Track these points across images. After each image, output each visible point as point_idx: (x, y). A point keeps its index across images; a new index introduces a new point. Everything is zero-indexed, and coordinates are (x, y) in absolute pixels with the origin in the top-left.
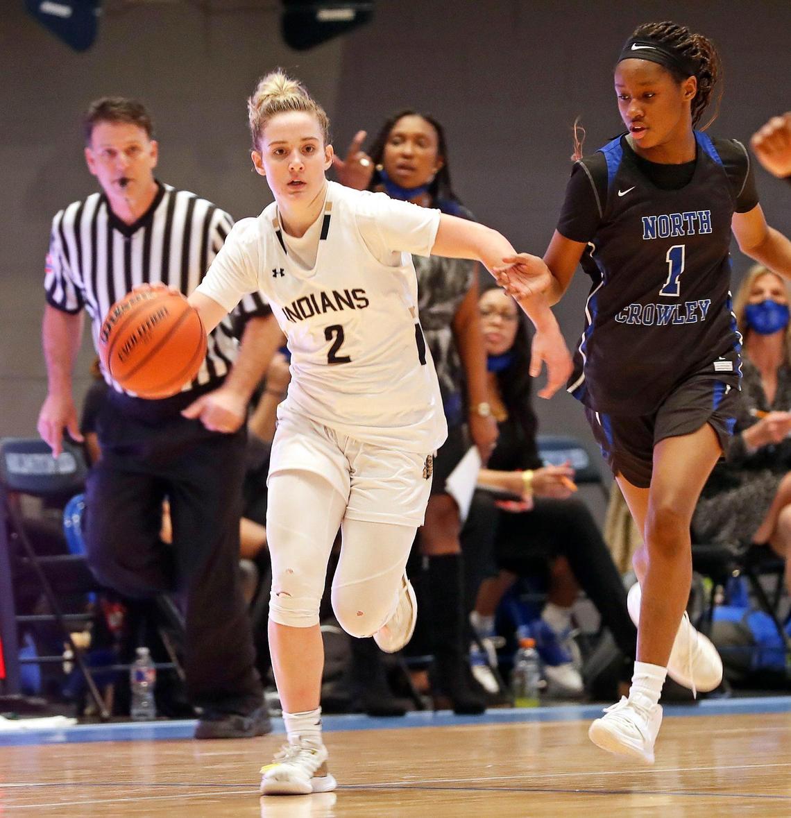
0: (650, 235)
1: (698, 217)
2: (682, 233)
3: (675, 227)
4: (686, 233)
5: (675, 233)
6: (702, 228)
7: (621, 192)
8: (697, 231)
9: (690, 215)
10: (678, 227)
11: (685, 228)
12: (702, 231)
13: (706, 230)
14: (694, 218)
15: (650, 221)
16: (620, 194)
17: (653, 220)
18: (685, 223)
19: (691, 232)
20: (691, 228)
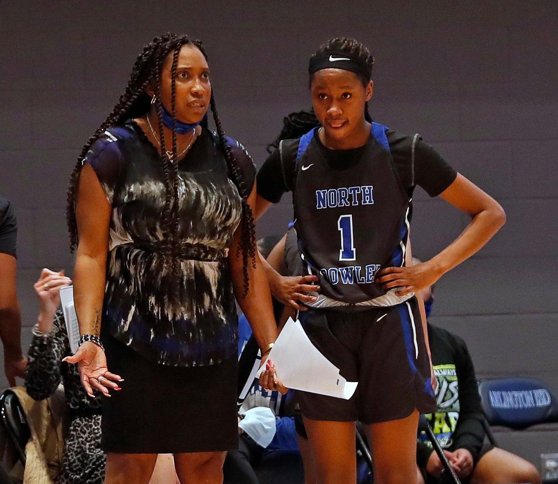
0: (322, 205)
1: (361, 191)
2: (348, 204)
3: (341, 198)
4: (351, 204)
5: (341, 204)
6: (365, 199)
7: (304, 167)
8: (360, 203)
9: (354, 190)
10: (344, 199)
11: (350, 199)
12: (365, 202)
13: (368, 201)
14: (358, 191)
15: (322, 194)
16: (304, 169)
17: (324, 193)
18: (350, 196)
19: (355, 203)
20: (355, 201)
